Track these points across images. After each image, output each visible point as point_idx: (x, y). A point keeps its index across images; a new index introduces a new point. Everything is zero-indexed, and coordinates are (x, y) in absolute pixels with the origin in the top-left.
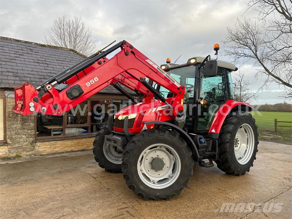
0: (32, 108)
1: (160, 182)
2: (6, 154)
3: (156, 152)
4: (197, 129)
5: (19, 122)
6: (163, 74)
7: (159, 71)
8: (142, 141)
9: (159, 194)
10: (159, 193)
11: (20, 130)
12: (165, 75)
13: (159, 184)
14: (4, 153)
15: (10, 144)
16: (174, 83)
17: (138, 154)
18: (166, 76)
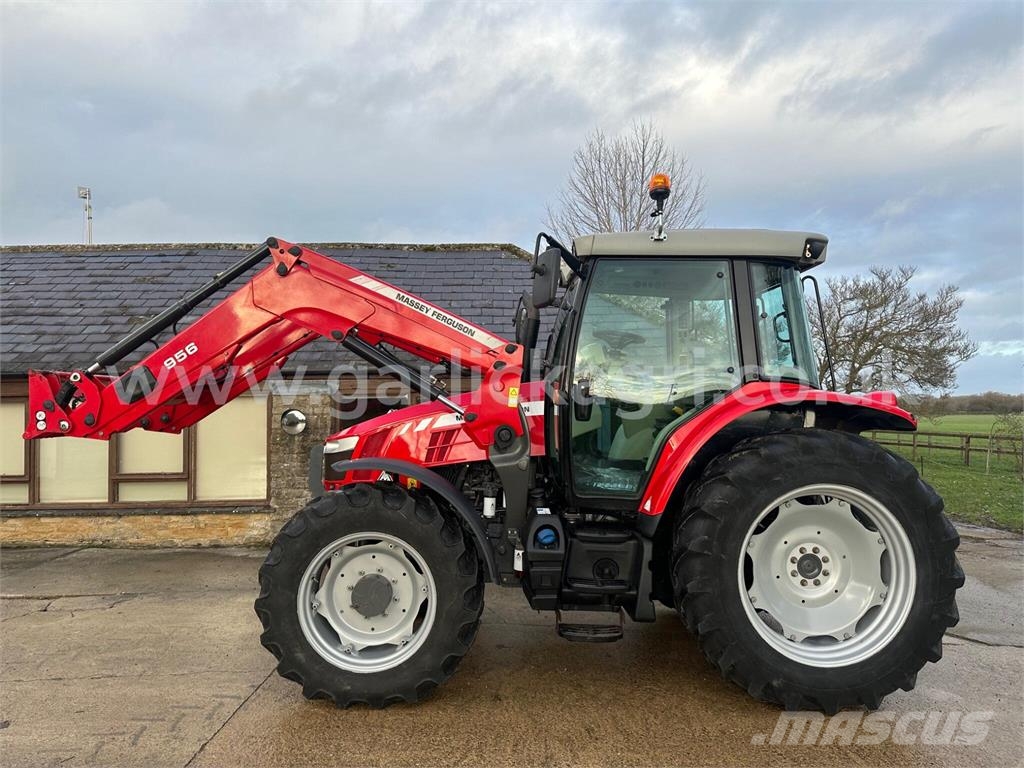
0: (42, 422)
1: (369, 651)
2: (267, 534)
3: (374, 557)
4: (579, 496)
5: (295, 456)
6: (424, 313)
7: (405, 304)
8: (327, 516)
9: (349, 688)
10: (349, 685)
11: (298, 476)
12: (429, 314)
13: (364, 658)
14: (262, 532)
15: (275, 509)
16: (474, 337)
17: (304, 556)
18: (434, 317)
